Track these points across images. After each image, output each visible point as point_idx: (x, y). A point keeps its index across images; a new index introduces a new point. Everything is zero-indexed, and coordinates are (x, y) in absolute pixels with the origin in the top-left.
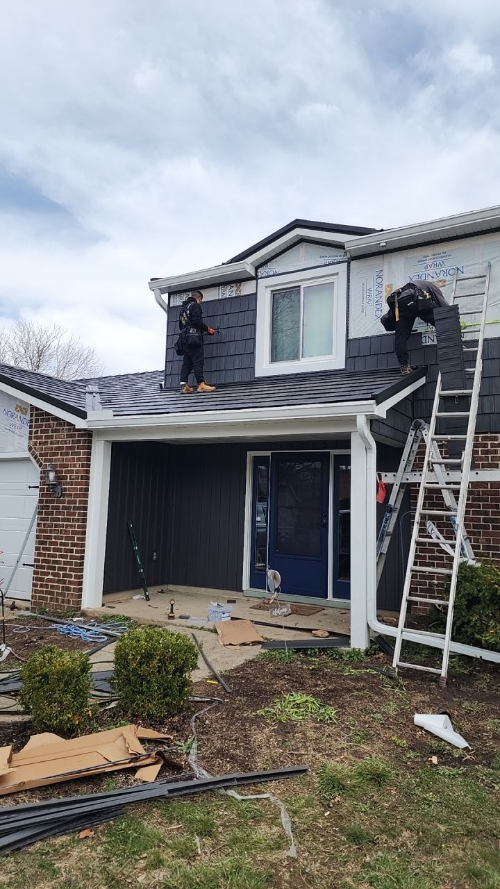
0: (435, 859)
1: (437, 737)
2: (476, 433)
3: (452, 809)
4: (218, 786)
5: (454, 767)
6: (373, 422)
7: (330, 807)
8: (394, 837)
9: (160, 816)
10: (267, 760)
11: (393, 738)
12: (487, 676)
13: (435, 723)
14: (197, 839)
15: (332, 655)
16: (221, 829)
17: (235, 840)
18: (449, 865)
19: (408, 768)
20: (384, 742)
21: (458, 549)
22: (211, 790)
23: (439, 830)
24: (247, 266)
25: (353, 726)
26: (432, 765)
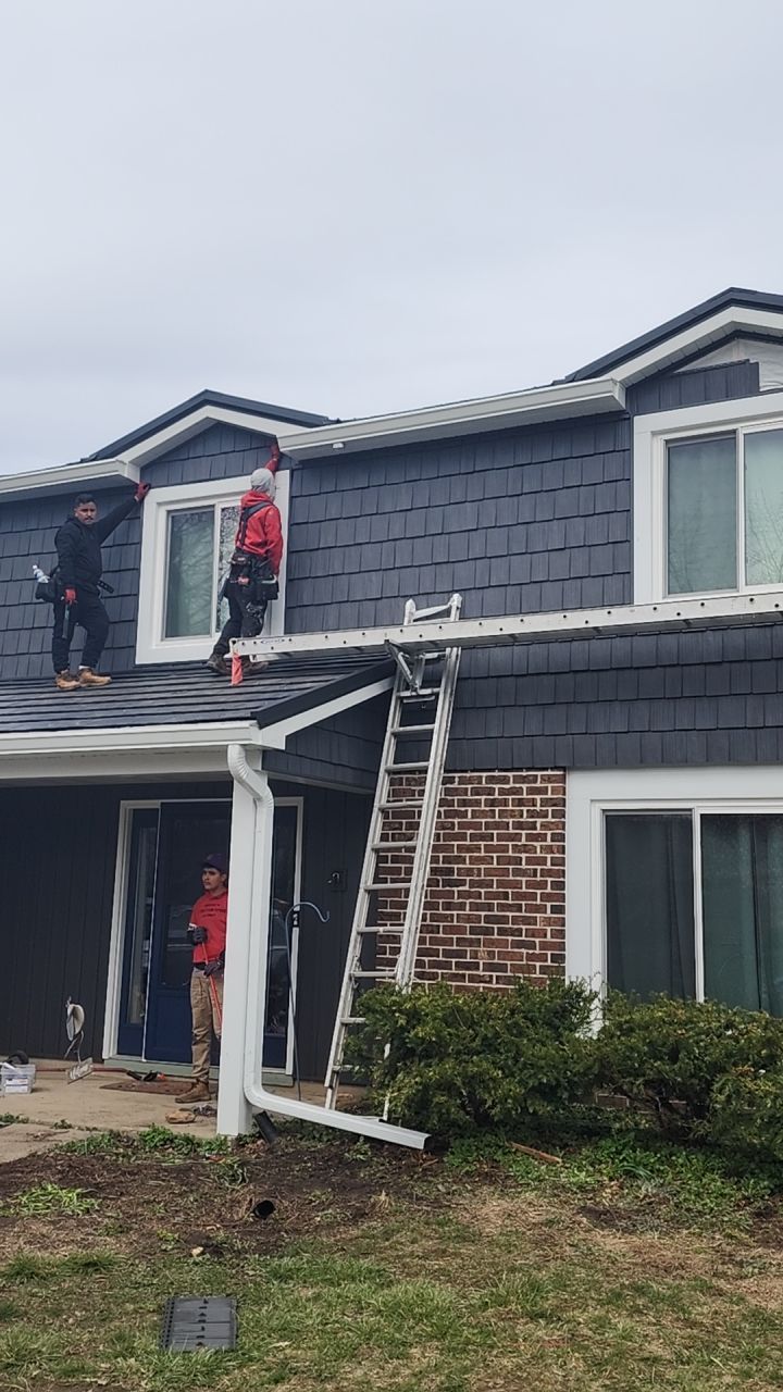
24: (125, 467)
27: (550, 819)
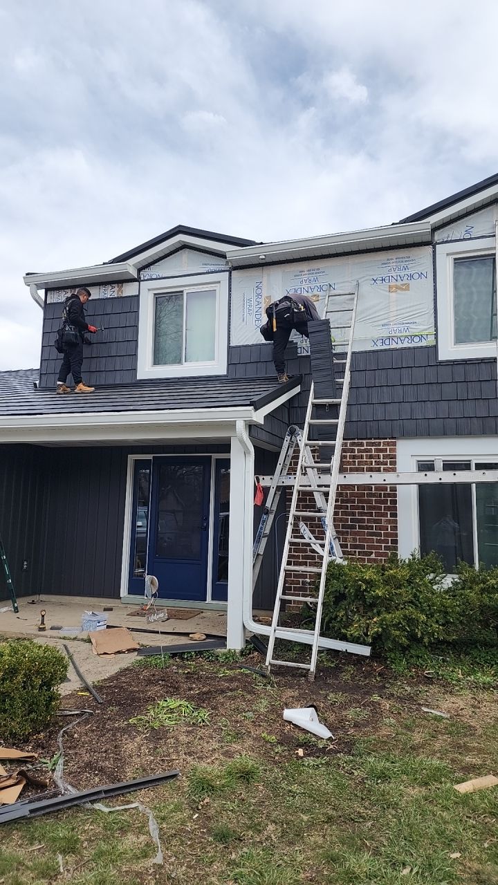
0: (297, 848)
1: (304, 729)
2: (344, 439)
3: (314, 798)
4: (83, 801)
5: (318, 757)
6: (251, 427)
7: (198, 809)
8: (260, 831)
9: (20, 838)
10: (137, 769)
11: (263, 735)
12: (351, 668)
13: (302, 717)
14: (60, 858)
15: (208, 658)
16: (85, 844)
17: (101, 854)
18: (310, 853)
19: (275, 762)
20: (255, 739)
21: (327, 548)
22: (76, 805)
23: (302, 820)
24: (130, 267)
25: (225, 726)
26: (299, 758)
27: (389, 466)
